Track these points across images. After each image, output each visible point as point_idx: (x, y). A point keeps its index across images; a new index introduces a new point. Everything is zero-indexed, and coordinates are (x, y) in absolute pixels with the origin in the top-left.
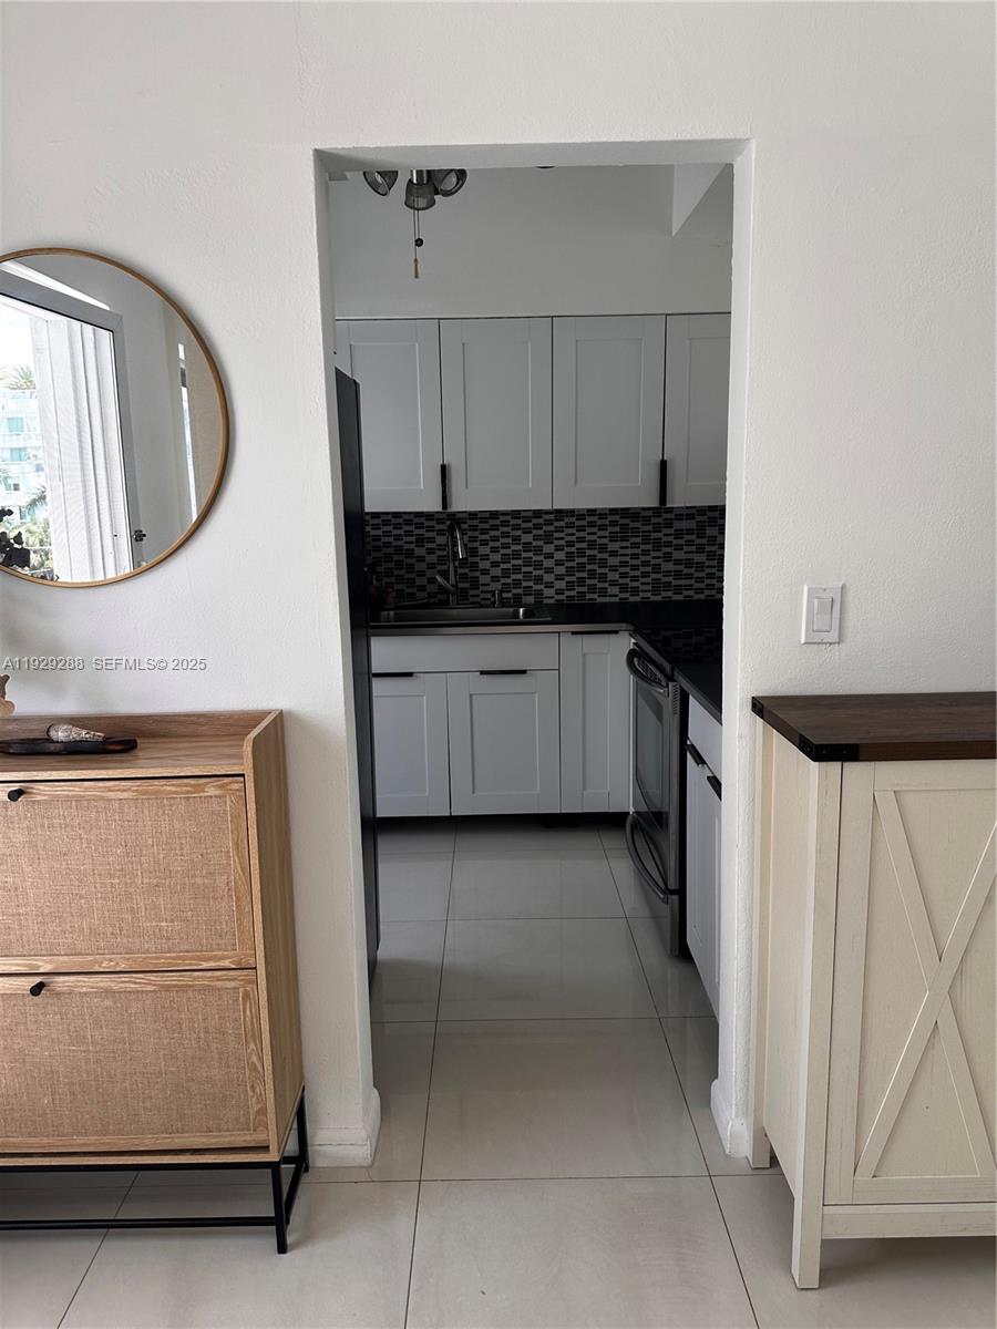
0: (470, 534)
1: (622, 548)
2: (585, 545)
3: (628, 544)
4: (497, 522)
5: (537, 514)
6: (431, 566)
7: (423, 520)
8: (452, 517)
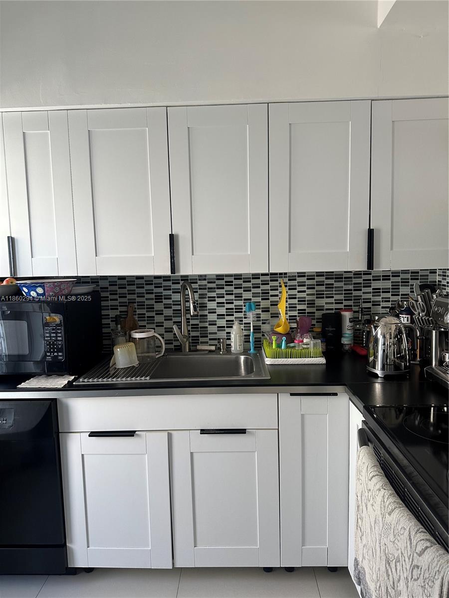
0: (200, 292)
1: (326, 303)
2: (296, 301)
4: (223, 282)
5: (256, 276)
6: (168, 319)
7: (161, 281)
8: (185, 278)
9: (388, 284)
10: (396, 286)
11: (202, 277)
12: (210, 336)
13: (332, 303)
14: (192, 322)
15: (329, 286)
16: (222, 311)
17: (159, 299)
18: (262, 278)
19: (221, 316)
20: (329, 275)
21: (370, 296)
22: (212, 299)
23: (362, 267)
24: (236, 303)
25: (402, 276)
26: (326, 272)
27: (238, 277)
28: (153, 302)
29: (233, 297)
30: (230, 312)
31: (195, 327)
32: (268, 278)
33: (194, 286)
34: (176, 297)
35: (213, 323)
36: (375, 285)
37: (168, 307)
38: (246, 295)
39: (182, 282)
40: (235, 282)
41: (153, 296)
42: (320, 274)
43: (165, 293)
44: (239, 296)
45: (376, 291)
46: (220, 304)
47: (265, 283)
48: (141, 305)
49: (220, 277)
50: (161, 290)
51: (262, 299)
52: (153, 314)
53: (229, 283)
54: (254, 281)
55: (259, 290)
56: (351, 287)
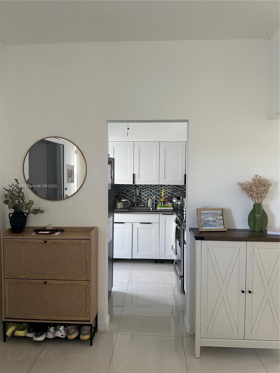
0: (140, 190)
1: (176, 194)
4: (147, 187)
5: (156, 185)
6: (130, 197)
7: (129, 186)
8: (136, 185)
11: (141, 185)
12: (142, 203)
14: (137, 198)
15: (177, 189)
16: (146, 195)
17: (128, 191)
18: (158, 186)
19: (146, 197)
20: (177, 186)
22: (143, 192)
23: (183, 184)
24: (150, 193)
28: (126, 192)
29: (149, 191)
30: (148, 196)
31: (138, 200)
32: (160, 186)
33: (139, 188)
34: (133, 191)
35: (143, 199)
37: (130, 193)
38: (153, 191)
39: (135, 187)
40: (150, 187)
41: (126, 190)
42: (174, 186)
43: (130, 189)
44: (151, 191)
46: (146, 193)
47: (159, 188)
48: (123, 193)
49: (146, 185)
50: (128, 189)
52: (126, 196)
53: (148, 187)
54: (155, 187)
56: (183, 190)
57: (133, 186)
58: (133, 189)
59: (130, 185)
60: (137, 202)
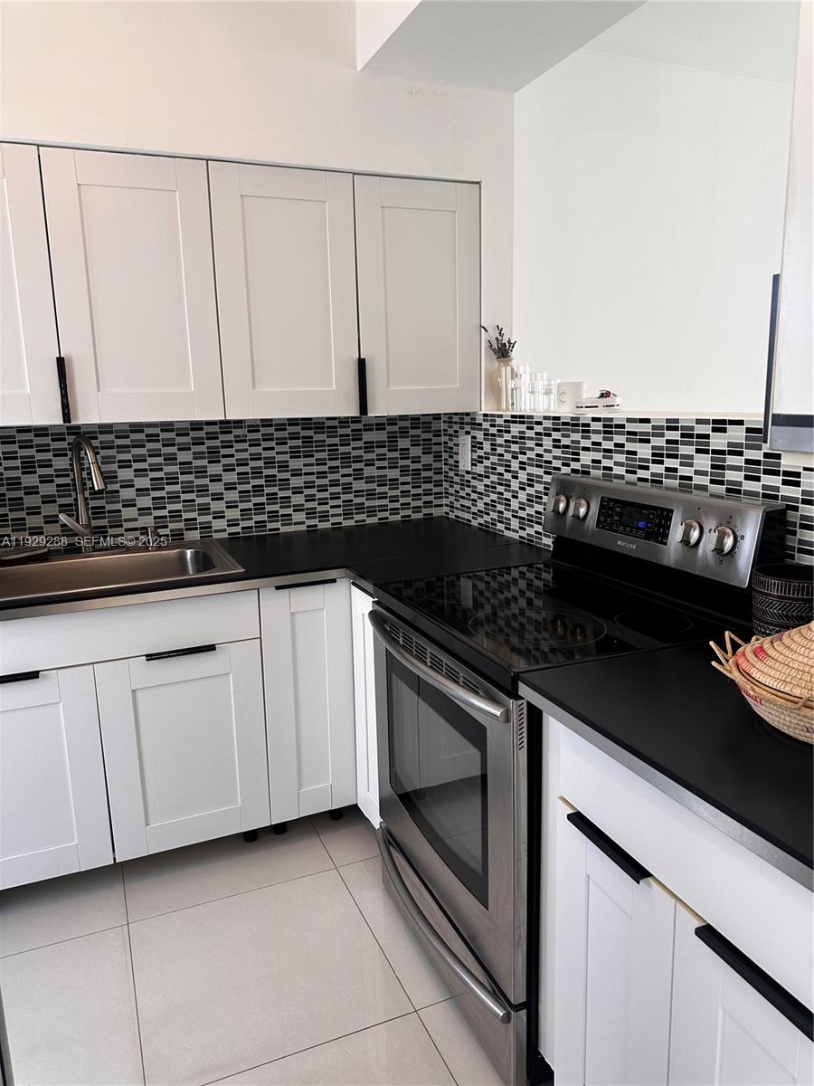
0: (103, 453)
1: (305, 465)
2: (261, 463)
3: (312, 460)
4: (141, 436)
5: (197, 426)
6: (48, 500)
7: (30, 436)
8: (76, 431)
9: (382, 436)
10: (393, 439)
11: (106, 429)
12: (127, 525)
13: (312, 465)
14: (92, 504)
15: (307, 440)
16: (144, 482)
17: (28, 466)
18: (207, 429)
19: (142, 491)
20: (306, 423)
21: (361, 452)
22: (125, 464)
23: (352, 411)
24: (167, 469)
25: (401, 424)
26: (302, 419)
27: (167, 427)
28: (18, 473)
29: (161, 460)
30: (157, 485)
31: (99, 511)
32: (216, 429)
33: (95, 443)
34: (61, 463)
35: (130, 504)
36: (367, 436)
37: (46, 480)
38: (184, 456)
39: (70, 439)
40: (163, 435)
41: (18, 463)
42: (293, 422)
43: (40, 456)
44: (171, 459)
45: (369, 446)
46: (140, 472)
47: (212, 436)
49: (137, 428)
50: (32, 452)
51: (209, 462)
52: (20, 494)
53: (153, 438)
54: (193, 434)
55: (203, 448)
56: (337, 441)
57: (58, 437)
58: (60, 454)
59: (41, 431)
60: (95, 523)
